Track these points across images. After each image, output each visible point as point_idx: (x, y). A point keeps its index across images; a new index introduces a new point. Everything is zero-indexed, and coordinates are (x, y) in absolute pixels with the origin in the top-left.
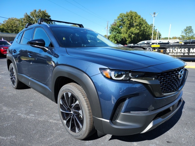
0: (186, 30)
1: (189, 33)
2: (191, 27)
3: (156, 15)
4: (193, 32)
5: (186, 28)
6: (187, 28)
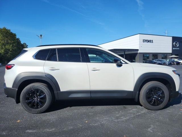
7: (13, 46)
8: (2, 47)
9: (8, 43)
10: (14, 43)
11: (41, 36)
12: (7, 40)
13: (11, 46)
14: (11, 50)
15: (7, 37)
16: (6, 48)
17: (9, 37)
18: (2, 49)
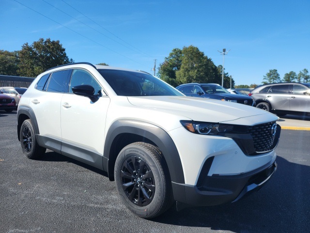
0: (269, 75)
1: (274, 79)
2: (276, 71)
3: (226, 53)
4: (279, 78)
5: (269, 72)
6: (271, 71)
7: (198, 71)
8: (185, 74)
9: (192, 68)
10: (201, 66)
11: (224, 51)
12: (192, 63)
13: (196, 71)
14: (195, 78)
15: (192, 59)
16: (189, 75)
17: (195, 58)
18: (185, 76)
